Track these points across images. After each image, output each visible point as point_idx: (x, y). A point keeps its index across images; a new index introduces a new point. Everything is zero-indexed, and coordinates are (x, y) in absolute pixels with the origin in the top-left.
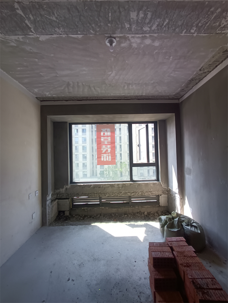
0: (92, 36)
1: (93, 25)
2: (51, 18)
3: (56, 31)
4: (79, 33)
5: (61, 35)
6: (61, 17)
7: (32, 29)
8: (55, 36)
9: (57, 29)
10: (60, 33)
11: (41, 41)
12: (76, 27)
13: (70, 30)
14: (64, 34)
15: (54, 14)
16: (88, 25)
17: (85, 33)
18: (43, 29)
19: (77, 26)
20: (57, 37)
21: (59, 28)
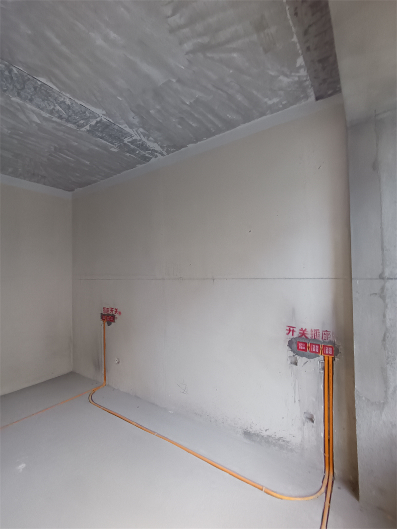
0: (20, 67)
1: (7, 73)
2: (60, 109)
3: (72, 104)
4: (39, 83)
5: (71, 98)
6: (48, 104)
7: (98, 119)
8: (79, 102)
9: (67, 103)
10: (68, 99)
11: (106, 112)
12: (37, 89)
13: (50, 92)
14: (64, 95)
15: (54, 109)
16: (15, 79)
17: (29, 76)
18: (85, 113)
19: (35, 88)
20: (79, 100)
21: (64, 102)
